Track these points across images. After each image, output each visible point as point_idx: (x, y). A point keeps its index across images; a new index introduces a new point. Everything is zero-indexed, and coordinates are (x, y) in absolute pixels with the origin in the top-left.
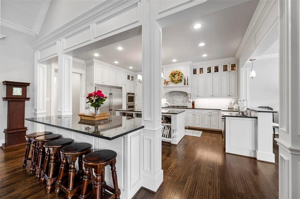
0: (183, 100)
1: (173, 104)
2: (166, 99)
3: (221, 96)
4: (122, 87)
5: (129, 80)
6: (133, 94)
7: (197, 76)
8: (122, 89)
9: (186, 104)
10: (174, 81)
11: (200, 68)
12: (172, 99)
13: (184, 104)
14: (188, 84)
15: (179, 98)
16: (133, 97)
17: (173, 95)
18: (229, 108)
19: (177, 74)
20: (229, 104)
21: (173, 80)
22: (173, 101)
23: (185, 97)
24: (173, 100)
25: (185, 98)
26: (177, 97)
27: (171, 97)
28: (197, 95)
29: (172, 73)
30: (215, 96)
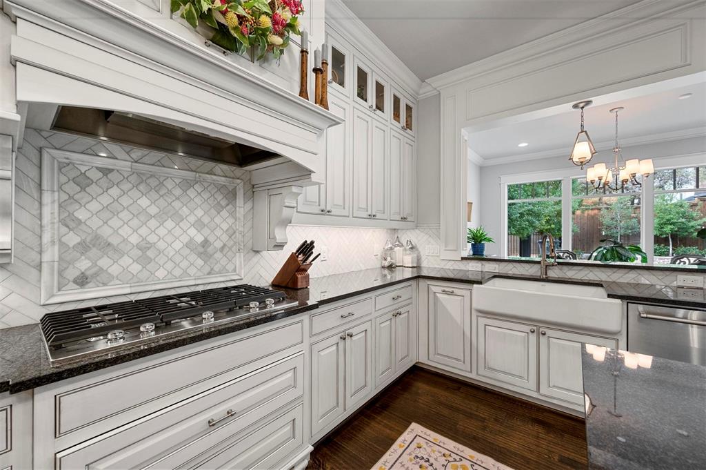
0: (199, 239)
9: (223, 271)
15: (162, 216)
17: (83, 182)
22: (83, 247)
23: (219, 210)
24: (72, 239)
25: (218, 220)
28: (323, 207)
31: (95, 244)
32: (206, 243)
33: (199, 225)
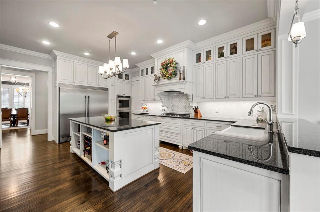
0: (184, 105)
1: (172, 110)
2: (161, 103)
3: (241, 97)
4: (108, 88)
5: (122, 79)
6: (129, 97)
7: (203, 65)
8: (108, 90)
9: (188, 111)
10: (165, 76)
11: (206, 52)
12: (172, 103)
13: (186, 111)
14: (184, 79)
15: (180, 102)
16: (129, 101)
17: (172, 98)
18: (258, 119)
19: (169, 63)
20: (258, 111)
21: (164, 74)
22: (172, 106)
24: (172, 105)
25: (187, 101)
26: (178, 100)
27: (170, 100)
28: (202, 97)
29: (162, 64)
30: (229, 97)
31: (173, 106)
32: (185, 106)
33: (184, 103)
